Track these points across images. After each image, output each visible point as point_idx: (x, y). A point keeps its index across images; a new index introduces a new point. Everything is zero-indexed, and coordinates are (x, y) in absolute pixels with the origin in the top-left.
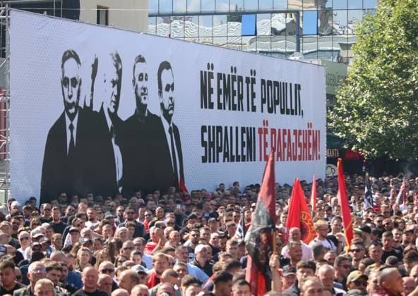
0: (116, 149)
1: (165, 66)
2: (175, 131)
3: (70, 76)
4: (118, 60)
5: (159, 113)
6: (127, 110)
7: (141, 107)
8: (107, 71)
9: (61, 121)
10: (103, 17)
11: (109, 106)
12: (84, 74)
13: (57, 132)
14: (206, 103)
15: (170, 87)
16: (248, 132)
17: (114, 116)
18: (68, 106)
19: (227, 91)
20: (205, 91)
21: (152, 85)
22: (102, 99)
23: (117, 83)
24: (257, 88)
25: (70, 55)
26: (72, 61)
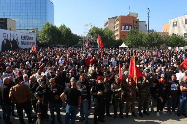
0: (11, 44)
1: (17, 35)
2: (18, 42)
3: (4, 36)
4: (11, 34)
5: (16, 40)
6: (12, 40)
7: (14, 39)
8: (9, 35)
9: (4, 41)
10: (10, 29)
11: (10, 39)
12: (6, 36)
13: (3, 42)
14: (22, 39)
15: (17, 37)
16: (27, 42)
17: (10, 40)
18: (4, 39)
19: (24, 38)
20: (21, 38)
21: (15, 37)
22: (9, 38)
23: (11, 37)
24: (28, 37)
25: (4, 33)
26: (5, 34)
